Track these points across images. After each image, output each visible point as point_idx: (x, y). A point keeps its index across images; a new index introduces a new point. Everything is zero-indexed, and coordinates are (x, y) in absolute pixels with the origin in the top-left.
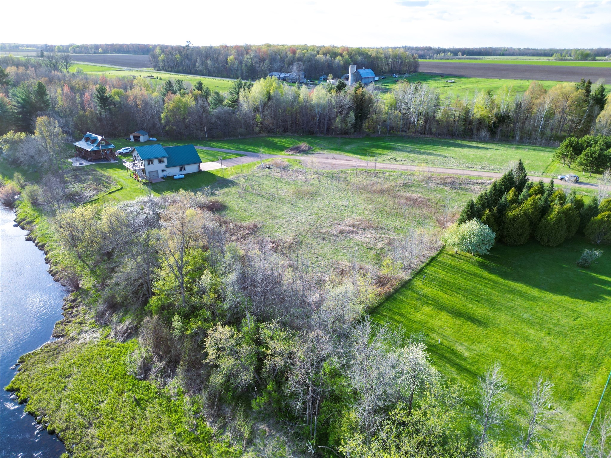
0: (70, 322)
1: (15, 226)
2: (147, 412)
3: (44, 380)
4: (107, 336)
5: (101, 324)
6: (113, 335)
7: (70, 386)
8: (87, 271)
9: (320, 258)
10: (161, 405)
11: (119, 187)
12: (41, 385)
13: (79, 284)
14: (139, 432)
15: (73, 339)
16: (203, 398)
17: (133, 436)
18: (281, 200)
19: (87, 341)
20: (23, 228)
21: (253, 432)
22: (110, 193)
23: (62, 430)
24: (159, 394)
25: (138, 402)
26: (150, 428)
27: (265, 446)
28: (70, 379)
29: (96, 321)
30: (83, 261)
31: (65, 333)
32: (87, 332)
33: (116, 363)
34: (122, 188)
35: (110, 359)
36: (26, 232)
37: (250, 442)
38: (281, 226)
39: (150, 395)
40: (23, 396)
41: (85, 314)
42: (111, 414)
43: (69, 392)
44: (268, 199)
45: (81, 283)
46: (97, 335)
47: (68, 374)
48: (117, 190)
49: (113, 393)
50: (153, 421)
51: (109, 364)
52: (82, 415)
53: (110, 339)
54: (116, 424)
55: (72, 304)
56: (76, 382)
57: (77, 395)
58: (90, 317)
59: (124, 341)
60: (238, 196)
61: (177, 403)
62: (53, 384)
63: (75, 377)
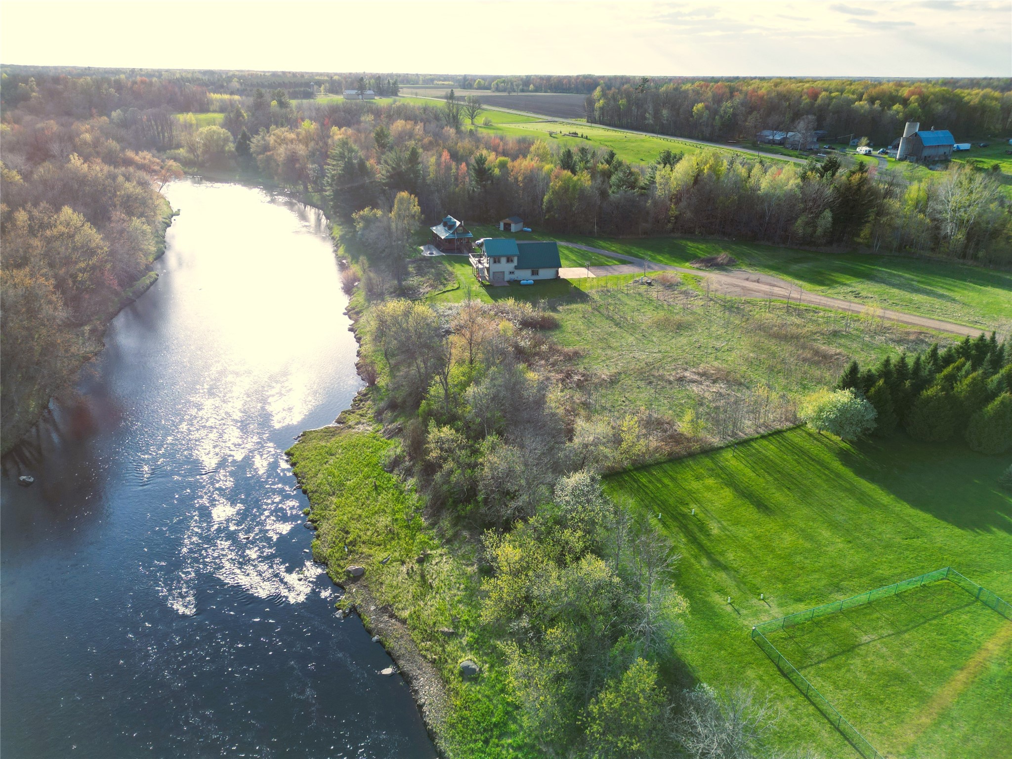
0: (353, 413)
1: (345, 314)
2: (380, 497)
3: (314, 452)
4: (378, 431)
5: (378, 419)
6: (383, 430)
7: (331, 462)
8: (387, 370)
9: (627, 403)
10: (393, 495)
11: (456, 286)
12: (310, 455)
13: (375, 380)
14: (367, 509)
15: (350, 427)
16: (427, 498)
17: (361, 511)
18: (633, 328)
19: (360, 431)
20: (350, 318)
21: (456, 535)
22: (444, 292)
23: (312, 492)
24: (396, 487)
25: (376, 487)
26: (376, 509)
27: (460, 548)
28: (333, 457)
29: (374, 417)
30: (388, 359)
31: (345, 421)
32: (363, 423)
33: (373, 454)
34: (458, 288)
35: (370, 450)
36: (352, 322)
37: (449, 541)
38: (608, 359)
39: (389, 486)
40: (294, 460)
41: (369, 408)
42: (352, 490)
43: (329, 466)
44: (617, 324)
45: (378, 380)
46: (370, 428)
47: (333, 452)
48: (453, 290)
49: (361, 476)
50: (381, 504)
51: (368, 454)
52: (330, 485)
53: (379, 434)
54: (353, 498)
55: (362, 398)
56: (337, 460)
57: (333, 470)
58: (371, 413)
59: (388, 439)
60: (581, 316)
61: (407, 497)
62: (319, 457)
63: (337, 456)
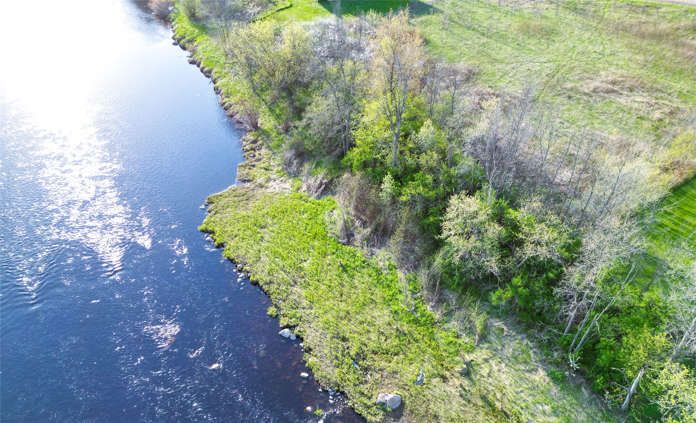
0: (254, 166)
1: (175, 44)
2: (356, 281)
3: (240, 226)
4: (298, 189)
5: (290, 173)
6: (304, 188)
7: (267, 237)
8: (264, 108)
9: (566, 124)
10: (370, 276)
11: (288, 4)
12: (236, 232)
13: (257, 123)
14: (349, 301)
15: (261, 186)
16: (423, 278)
17: (344, 304)
18: (502, 37)
19: (277, 190)
20: (184, 48)
21: (486, 327)
22: (278, 11)
23: (266, 283)
24: (366, 264)
25: (344, 268)
26: (362, 299)
27: (503, 346)
28: (266, 230)
29: (283, 169)
30: (259, 96)
31: (251, 178)
32: (275, 180)
33: (313, 220)
34: (291, 6)
35: (306, 215)
36: (187, 53)
37: (483, 338)
38: (505, 74)
39: (357, 263)
40: (219, 240)
41: (269, 159)
42: (317, 274)
43: (267, 244)
44: (483, 34)
45: (260, 122)
46: (287, 185)
47: (263, 224)
48: (286, 8)
49: (316, 254)
50: (364, 292)
51: (306, 221)
52: (285, 271)
53: (301, 192)
54: (323, 287)
55: (254, 146)
56: (273, 234)
57: (277, 249)
58: (276, 163)
59: (319, 198)
60: (441, 27)
61: (390, 277)
62: (249, 232)
63: (271, 229)
